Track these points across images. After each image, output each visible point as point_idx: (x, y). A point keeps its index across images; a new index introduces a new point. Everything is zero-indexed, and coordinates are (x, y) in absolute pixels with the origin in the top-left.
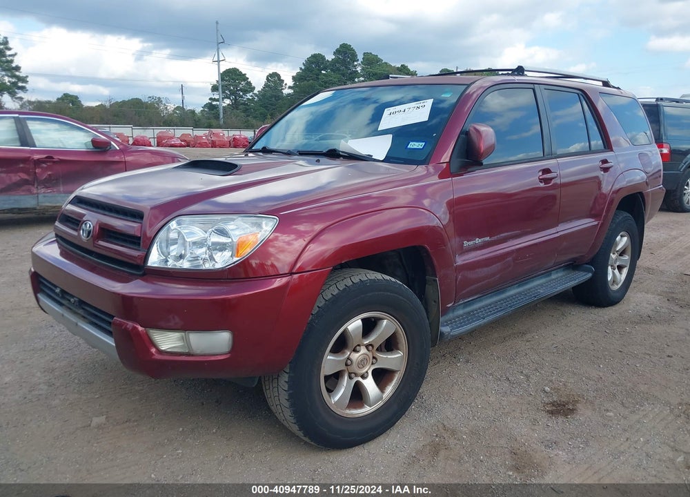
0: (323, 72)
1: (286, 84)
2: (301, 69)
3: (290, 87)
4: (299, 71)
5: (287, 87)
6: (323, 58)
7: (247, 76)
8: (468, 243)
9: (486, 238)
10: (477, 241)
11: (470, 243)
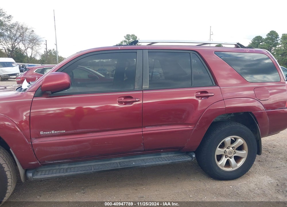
8: (44, 133)
9: (62, 132)
10: (53, 132)
11: (46, 133)
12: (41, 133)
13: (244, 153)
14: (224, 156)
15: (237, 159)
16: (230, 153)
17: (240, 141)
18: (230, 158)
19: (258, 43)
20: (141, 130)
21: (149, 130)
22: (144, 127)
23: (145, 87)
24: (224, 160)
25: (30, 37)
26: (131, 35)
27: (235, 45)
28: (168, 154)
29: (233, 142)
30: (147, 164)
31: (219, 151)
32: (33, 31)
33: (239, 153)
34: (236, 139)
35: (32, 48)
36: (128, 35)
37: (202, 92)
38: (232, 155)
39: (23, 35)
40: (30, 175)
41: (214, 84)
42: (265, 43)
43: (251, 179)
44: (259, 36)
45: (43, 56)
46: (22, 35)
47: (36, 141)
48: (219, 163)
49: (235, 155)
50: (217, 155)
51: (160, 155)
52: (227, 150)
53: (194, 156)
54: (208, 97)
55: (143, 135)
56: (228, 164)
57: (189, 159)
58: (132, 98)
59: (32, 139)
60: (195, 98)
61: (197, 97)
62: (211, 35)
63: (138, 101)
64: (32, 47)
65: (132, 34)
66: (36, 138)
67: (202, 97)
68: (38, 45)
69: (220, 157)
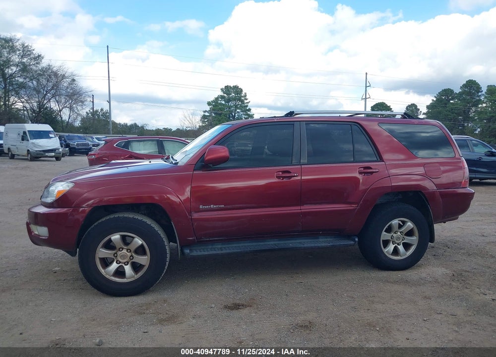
0: (451, 101)
1: (421, 112)
2: (433, 100)
3: (424, 114)
4: (432, 102)
5: (422, 113)
6: (452, 91)
7: (391, 107)
8: (204, 207)
9: (221, 206)
10: (212, 206)
11: (206, 207)
12: (201, 207)
13: (414, 240)
14: (391, 242)
15: (407, 246)
16: (398, 238)
17: (410, 225)
18: (398, 244)
19: (447, 100)
20: (299, 208)
21: (307, 208)
22: (303, 205)
23: (303, 161)
24: (391, 247)
25: (69, 90)
26: (232, 86)
27: (401, 115)
28: (327, 238)
29: (400, 226)
30: (305, 245)
31: (385, 236)
32: (74, 80)
33: (408, 240)
34: (404, 222)
35: (71, 108)
36: (227, 87)
37: (365, 168)
38: (401, 240)
39: (58, 87)
40: (187, 251)
41: (379, 160)
42: (459, 100)
43: (423, 269)
44: (449, 89)
45: (83, 120)
46: (56, 86)
47: (196, 216)
48: (385, 250)
49: (403, 241)
50: (383, 241)
51: (318, 238)
52: (395, 235)
53: (357, 239)
54: (372, 173)
55: (301, 213)
56: (396, 252)
57: (352, 242)
58: (291, 173)
59: (192, 213)
60: (357, 175)
61: (360, 173)
62: (366, 87)
63: (297, 176)
64: (71, 106)
65: (235, 85)
66: (196, 212)
67: (365, 173)
68: (80, 104)
69: (386, 243)
